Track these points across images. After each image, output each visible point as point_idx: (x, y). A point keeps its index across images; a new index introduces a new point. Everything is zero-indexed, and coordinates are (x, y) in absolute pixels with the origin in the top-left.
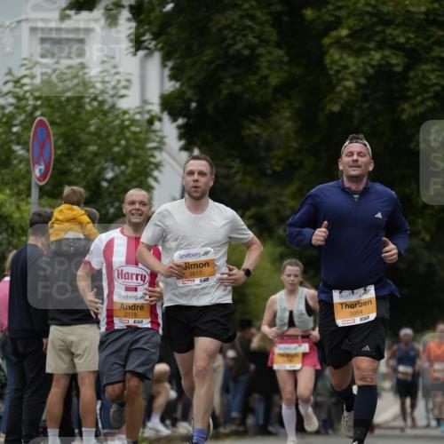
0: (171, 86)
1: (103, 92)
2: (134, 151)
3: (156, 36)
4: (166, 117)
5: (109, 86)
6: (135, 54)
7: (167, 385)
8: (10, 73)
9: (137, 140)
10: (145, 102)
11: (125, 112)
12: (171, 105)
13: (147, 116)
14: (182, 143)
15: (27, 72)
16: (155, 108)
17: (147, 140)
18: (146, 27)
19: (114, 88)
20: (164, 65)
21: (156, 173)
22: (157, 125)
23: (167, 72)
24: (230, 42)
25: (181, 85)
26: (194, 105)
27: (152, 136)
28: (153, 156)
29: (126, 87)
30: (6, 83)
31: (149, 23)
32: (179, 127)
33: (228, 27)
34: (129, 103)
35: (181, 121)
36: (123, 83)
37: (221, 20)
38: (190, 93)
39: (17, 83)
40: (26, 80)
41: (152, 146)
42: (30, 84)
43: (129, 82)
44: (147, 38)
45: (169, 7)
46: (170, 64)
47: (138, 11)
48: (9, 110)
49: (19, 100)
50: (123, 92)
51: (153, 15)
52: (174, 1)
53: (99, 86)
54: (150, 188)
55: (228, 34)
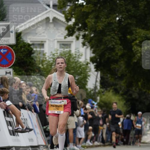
0: (93, 55)
1: (75, 57)
2: (83, 72)
3: (89, 42)
4: (91, 63)
5: (77, 55)
6: (83, 47)
7: (91, 132)
8: (51, 52)
9: (84, 69)
10: (86, 59)
11: (81, 62)
12: (93, 60)
13: (86, 63)
14: (95, 70)
15: (56, 52)
16: (89, 61)
17: (86, 69)
18: (86, 40)
19: (78, 56)
20: (91, 50)
21: (89, 78)
22: (89, 65)
23: (92, 51)
24: (108, 44)
25: (96, 55)
26: (98, 60)
27: (88, 68)
28: (88, 73)
29: (81, 56)
30: (51, 55)
31: (87, 39)
32: (95, 66)
33: (107, 40)
34: (82, 60)
35: (95, 64)
36: (81, 55)
37: (106, 38)
38: (97, 57)
39: (53, 55)
40: (56, 54)
41: (88, 70)
42: (57, 55)
43: (82, 54)
44: (86, 43)
45: (92, 35)
46: (92, 49)
47: (84, 36)
48: (51, 62)
49: (54, 59)
50: (80, 57)
51: (88, 37)
52: (94, 34)
53: (74, 56)
54: (87, 81)
55: (107, 42)
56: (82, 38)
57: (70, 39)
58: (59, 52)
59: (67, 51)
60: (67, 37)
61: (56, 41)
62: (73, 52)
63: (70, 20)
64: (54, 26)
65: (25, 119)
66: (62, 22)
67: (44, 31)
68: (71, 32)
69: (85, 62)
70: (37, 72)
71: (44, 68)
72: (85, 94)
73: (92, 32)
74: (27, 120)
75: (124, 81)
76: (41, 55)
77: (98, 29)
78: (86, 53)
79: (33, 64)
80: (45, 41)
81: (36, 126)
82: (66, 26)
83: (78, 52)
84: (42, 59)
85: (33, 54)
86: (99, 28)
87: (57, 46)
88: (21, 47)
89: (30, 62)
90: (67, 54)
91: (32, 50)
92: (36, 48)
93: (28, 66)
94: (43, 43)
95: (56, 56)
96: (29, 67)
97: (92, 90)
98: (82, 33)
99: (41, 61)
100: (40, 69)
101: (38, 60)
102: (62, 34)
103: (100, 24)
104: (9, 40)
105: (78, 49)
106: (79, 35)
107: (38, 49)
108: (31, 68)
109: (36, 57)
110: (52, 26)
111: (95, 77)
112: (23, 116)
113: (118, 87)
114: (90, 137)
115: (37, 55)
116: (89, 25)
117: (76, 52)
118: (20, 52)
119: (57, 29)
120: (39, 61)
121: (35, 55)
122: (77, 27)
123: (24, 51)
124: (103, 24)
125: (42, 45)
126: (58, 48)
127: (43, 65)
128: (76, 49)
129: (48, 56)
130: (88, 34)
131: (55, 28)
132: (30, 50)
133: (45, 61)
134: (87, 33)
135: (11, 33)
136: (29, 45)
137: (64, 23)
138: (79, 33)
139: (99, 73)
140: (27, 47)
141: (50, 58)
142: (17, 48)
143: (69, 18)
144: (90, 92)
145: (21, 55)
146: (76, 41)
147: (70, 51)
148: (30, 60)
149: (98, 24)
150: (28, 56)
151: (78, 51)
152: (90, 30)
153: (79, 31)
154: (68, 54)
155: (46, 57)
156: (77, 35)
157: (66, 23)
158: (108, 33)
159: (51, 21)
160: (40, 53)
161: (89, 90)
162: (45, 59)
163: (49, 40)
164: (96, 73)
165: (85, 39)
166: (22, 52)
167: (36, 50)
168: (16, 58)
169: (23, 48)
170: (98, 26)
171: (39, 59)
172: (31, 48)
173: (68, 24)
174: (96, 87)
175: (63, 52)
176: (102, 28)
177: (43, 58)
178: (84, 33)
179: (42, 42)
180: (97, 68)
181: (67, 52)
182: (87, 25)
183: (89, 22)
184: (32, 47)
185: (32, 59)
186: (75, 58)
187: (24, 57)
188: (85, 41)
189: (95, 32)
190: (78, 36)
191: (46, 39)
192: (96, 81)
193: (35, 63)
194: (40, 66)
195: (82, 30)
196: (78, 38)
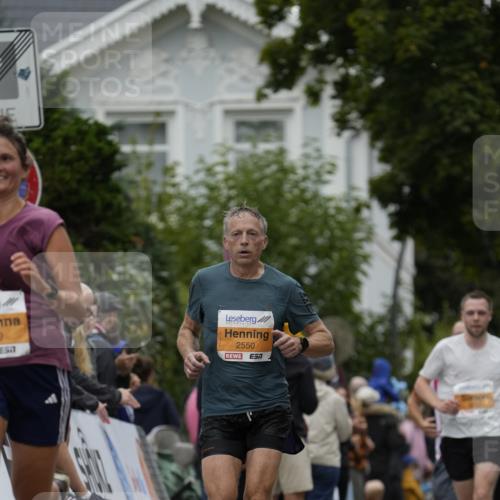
0: (381, 169)
1: (305, 178)
2: (338, 244)
3: (363, 114)
4: (375, 204)
5: (311, 171)
6: (339, 135)
8: (201, 160)
9: (343, 230)
10: (351, 188)
11: (330, 199)
12: (381, 190)
13: (353, 204)
14: (394, 232)
15: (217, 159)
16: (363, 194)
17: (355, 230)
18: (353, 104)
19: (318, 174)
20: (372, 145)
21: (364, 267)
22: (365, 213)
23: (376, 154)
24: (447, 118)
25: (394, 168)
26: (406, 190)
27: (359, 225)
28: (361, 247)
29: (330, 172)
30: (197, 172)
31: (356, 100)
32: (391, 215)
33: (445, 102)
34: (334, 189)
35: (392, 208)
36: (328, 168)
37: (438, 94)
38: (402, 177)
39: (210, 171)
40: (219, 169)
41: (359, 235)
42: (224, 173)
43: (333, 165)
44: (353, 116)
45: (379, 81)
46: (379, 145)
47: (343, 87)
48: (201, 202)
49: (212, 188)
50: (327, 177)
51: (360, 92)
52: (383, 76)
53: (301, 172)
54: (358, 284)
55: (446, 110)
56: (334, 97)
57: (280, 99)
58: (231, 157)
59: (268, 152)
60: (268, 91)
61: (218, 111)
62: (295, 154)
63: (280, 16)
64: (211, 44)
65: (92, 455)
66: (244, 24)
67: (163, 67)
68: (286, 71)
69: (347, 201)
70: (140, 246)
71: (168, 231)
72: (350, 338)
73: (377, 69)
74: (99, 458)
76: (154, 174)
77: (401, 55)
78: (349, 160)
79: (120, 212)
80: (171, 113)
81: (136, 481)
82: (262, 42)
83: (314, 154)
84: (157, 189)
85: (119, 167)
86: (407, 50)
87: (222, 131)
88: (67, 141)
89: (108, 206)
90: (268, 166)
91: (116, 151)
92: (134, 142)
93: (98, 222)
94: (160, 120)
95: (221, 177)
96: (105, 227)
97: (381, 320)
98: (332, 74)
99: (154, 199)
100: (152, 234)
101: (143, 193)
102: (244, 79)
103: (412, 30)
104: (12, 109)
105: (316, 145)
106: (321, 81)
107: (142, 148)
108: (113, 231)
109: (132, 183)
110: (198, 43)
111: (393, 264)
112: (83, 441)
115: (139, 172)
116: (363, 35)
117: (306, 156)
118: (62, 163)
119: (224, 59)
120: (148, 200)
121: (128, 172)
122: (310, 47)
123: (81, 157)
124: (425, 32)
125: (156, 128)
126: (231, 143)
127: (163, 218)
128: (305, 145)
129: (187, 178)
130: (357, 77)
131: (212, 53)
132: (107, 150)
133: (171, 197)
134: (353, 71)
135: (21, 82)
136: (102, 131)
137: (252, 28)
138: (321, 72)
139: (410, 244)
140: (91, 138)
141: (193, 185)
142: (50, 144)
143: (274, 8)
144: (372, 328)
145: (68, 176)
146: (305, 108)
147: (282, 152)
148: (108, 196)
149: (402, 31)
150: (99, 177)
151: (318, 150)
152: (370, 59)
153: (321, 66)
154: (274, 168)
155: (177, 180)
156: (313, 83)
157: (260, 32)
158: (446, 70)
159: (196, 22)
160: (149, 165)
161: (368, 321)
162: (170, 190)
163: (187, 106)
164: (396, 246)
165: (346, 100)
166: (69, 163)
167: (134, 153)
168: (45, 190)
169: (74, 144)
170: (401, 41)
171: (148, 189)
172: (110, 143)
173: (269, 36)
174: (395, 308)
175: (252, 156)
176: (420, 48)
177: (165, 184)
178: (342, 71)
179: (158, 114)
180: (402, 226)
181: (271, 158)
182: (355, 39)
183: (363, 22)
184: (113, 138)
185: (116, 190)
186: (303, 185)
187: (79, 182)
188: (347, 108)
189: (388, 66)
190: (317, 87)
191: (175, 103)
192: (398, 282)
193: (128, 209)
194: (153, 219)
195: (331, 62)
196: (314, 96)
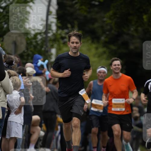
75: (111, 13)
111: (47, 3)
113: (96, 25)
114: (34, 137)
161: (33, 33)
192: (49, 13)
